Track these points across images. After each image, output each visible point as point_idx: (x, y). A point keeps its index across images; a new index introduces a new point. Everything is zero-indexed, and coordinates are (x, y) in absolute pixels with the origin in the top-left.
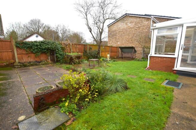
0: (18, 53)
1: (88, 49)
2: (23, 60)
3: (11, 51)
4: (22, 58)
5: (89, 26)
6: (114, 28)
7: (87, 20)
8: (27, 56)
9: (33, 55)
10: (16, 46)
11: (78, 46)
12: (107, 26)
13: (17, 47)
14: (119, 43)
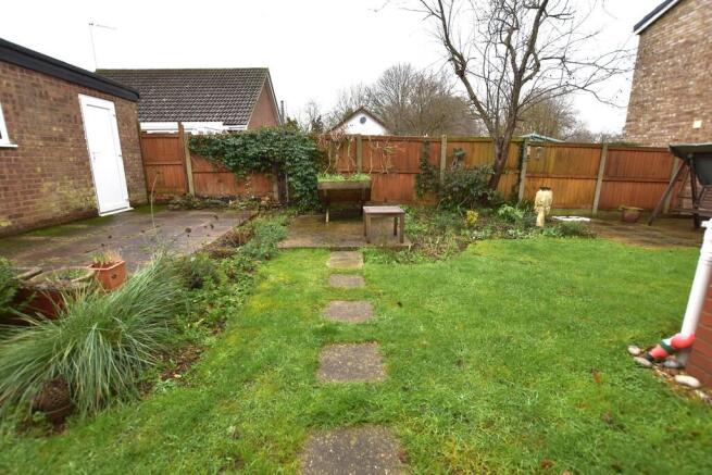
0: (195, 170)
1: (444, 159)
2: (207, 190)
3: (179, 162)
4: (205, 185)
5: (456, 47)
6: (680, 31)
7: (443, 19)
8: (216, 179)
9: (231, 177)
10: (190, 150)
11: (389, 147)
12: (636, 28)
13: (193, 153)
14: (697, 124)
